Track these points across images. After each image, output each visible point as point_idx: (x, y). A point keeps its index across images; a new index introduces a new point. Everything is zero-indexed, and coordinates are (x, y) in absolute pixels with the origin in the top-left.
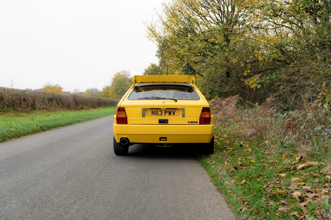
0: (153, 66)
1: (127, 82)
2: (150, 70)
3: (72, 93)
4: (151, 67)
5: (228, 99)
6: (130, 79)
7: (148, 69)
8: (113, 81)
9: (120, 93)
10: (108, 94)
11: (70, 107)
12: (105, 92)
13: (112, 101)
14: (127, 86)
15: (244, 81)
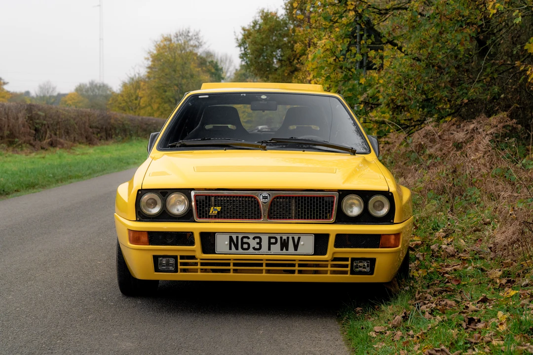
0: (267, 17)
1: (193, 67)
2: (259, 31)
3: (33, 98)
4: (261, 21)
5: (472, 126)
6: (204, 56)
7: (254, 27)
8: (153, 61)
9: (171, 99)
10: (137, 102)
11: (16, 140)
12: (129, 95)
13: (146, 124)
14: (192, 76)
15: (525, 71)
